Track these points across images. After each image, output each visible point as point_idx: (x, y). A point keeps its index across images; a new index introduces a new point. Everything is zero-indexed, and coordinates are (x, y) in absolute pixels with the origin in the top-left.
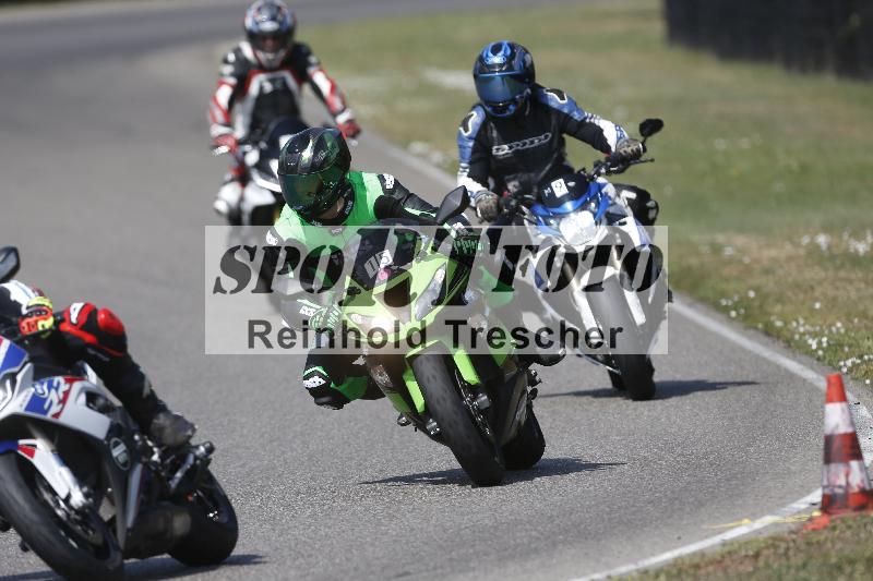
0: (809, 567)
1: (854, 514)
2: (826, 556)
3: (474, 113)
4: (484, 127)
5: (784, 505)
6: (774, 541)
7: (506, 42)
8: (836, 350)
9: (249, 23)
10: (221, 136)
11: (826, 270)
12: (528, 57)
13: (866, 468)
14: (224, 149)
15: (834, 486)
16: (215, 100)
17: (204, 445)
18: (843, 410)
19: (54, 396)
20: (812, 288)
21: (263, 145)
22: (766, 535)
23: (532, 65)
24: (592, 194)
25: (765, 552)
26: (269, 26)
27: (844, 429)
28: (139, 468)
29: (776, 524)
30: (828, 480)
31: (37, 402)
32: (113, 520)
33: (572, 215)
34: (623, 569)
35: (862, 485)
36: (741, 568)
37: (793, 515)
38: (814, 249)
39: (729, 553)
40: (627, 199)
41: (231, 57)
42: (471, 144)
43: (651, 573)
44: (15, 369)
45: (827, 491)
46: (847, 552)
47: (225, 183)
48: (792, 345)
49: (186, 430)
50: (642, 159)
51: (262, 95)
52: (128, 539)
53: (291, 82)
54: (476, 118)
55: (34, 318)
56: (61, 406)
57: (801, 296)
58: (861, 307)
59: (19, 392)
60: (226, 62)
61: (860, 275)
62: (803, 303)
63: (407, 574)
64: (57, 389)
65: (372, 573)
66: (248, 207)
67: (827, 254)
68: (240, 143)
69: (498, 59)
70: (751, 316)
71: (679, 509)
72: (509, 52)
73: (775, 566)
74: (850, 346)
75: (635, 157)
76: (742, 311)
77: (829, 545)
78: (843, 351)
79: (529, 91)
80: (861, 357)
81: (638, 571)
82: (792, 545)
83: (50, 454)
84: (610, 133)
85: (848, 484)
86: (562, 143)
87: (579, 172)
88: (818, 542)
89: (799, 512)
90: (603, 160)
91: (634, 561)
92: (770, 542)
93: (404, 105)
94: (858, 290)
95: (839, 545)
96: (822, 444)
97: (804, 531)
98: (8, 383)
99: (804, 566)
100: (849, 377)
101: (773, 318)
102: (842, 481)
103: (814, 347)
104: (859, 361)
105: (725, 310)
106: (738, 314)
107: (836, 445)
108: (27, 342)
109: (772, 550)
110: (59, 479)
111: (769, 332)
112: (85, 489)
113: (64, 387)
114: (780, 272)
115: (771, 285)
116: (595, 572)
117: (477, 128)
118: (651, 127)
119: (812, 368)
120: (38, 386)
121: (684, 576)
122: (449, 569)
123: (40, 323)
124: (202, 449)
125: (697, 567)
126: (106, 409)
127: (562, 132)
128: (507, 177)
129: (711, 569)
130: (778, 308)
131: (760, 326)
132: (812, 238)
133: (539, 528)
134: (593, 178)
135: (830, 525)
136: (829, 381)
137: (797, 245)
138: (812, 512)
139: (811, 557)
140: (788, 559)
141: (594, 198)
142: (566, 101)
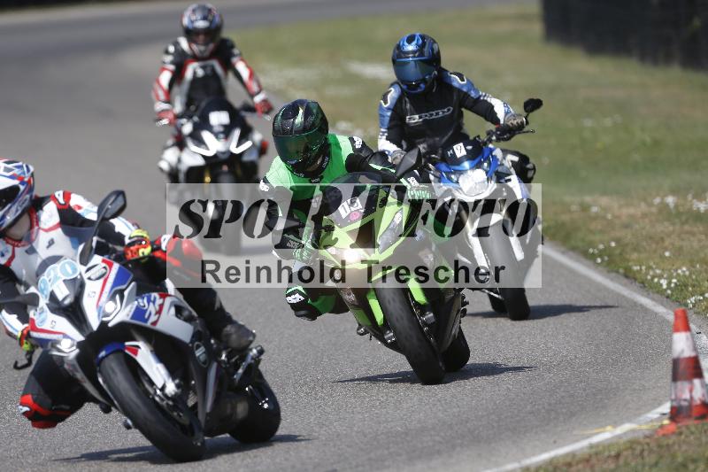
0: (660, 465)
1: (696, 422)
2: (674, 457)
3: (392, 89)
4: (400, 101)
5: (640, 415)
6: (632, 444)
7: (418, 34)
8: (682, 290)
9: (186, 21)
10: (163, 111)
11: (673, 224)
12: (435, 46)
13: (706, 385)
14: (165, 122)
15: (680, 400)
16: (158, 81)
17: (256, 348)
18: (687, 339)
19: (152, 309)
20: (662, 239)
21: (196, 119)
22: (625, 439)
23: (439, 53)
24: (485, 156)
25: (625, 453)
26: (201, 24)
27: (688, 353)
28: (215, 366)
29: (633, 431)
30: (676, 395)
31: (139, 313)
32: (195, 406)
33: (469, 172)
35: (703, 399)
36: (605, 466)
37: (647, 423)
38: (664, 207)
39: (596, 454)
40: (512, 161)
41: (172, 49)
42: (389, 114)
44: (123, 287)
45: (675, 404)
46: (690, 453)
47: (167, 148)
48: (647, 286)
49: (248, 336)
50: (525, 130)
51: (195, 79)
52: (207, 421)
53: (219, 69)
54: (393, 94)
55: (136, 246)
56: (157, 316)
57: (654, 246)
58: (702, 255)
59: (127, 305)
60: (167, 52)
61: (701, 228)
62: (655, 251)
64: (154, 302)
66: (184, 167)
67: (674, 212)
68: (178, 117)
69: (411, 47)
70: (614, 262)
71: (554, 418)
72: (420, 41)
73: (633, 464)
74: (693, 286)
75: (519, 128)
76: (606, 258)
77: (676, 447)
78: (687, 290)
79: (436, 73)
80: (702, 295)
82: (646, 447)
83: (149, 353)
84: (500, 109)
85: (692, 398)
86: (461, 115)
87: (475, 138)
88: (668, 445)
89: (652, 421)
90: (494, 130)
91: (519, 461)
92: (628, 445)
94: (700, 241)
95: (684, 447)
96: (670, 366)
97: (656, 436)
98: (118, 297)
99: (656, 464)
100: (692, 311)
101: (630, 264)
102: (686, 395)
103: (665, 287)
104: (701, 298)
105: (592, 257)
106: (603, 260)
107: (682, 366)
108: (130, 266)
109: (630, 452)
110: (156, 372)
111: (629, 276)
112: (177, 381)
113: (159, 301)
114: (637, 227)
115: (629, 237)
117: (394, 101)
118: (533, 105)
119: (662, 305)
120: (140, 300)
122: (368, 467)
123: (141, 251)
124: (255, 351)
125: (569, 465)
126: (189, 319)
127: (461, 106)
128: (418, 141)
129: (580, 466)
130: (635, 256)
131: (621, 271)
132: (662, 199)
133: (442, 434)
134: (485, 144)
135: (677, 431)
136: (676, 315)
137: (650, 205)
138: (662, 420)
139: (661, 457)
140: (643, 458)
141: (487, 159)
142: (465, 82)
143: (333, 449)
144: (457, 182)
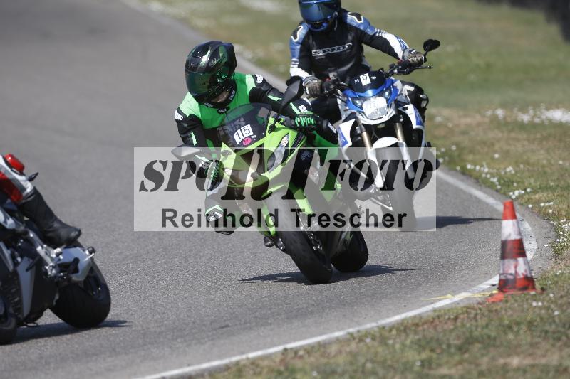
0: (490, 327)
1: (520, 292)
2: (501, 319)
3: (302, 27)
4: (307, 37)
5: (474, 285)
6: (467, 309)
8: (509, 185)
11: (502, 132)
13: (528, 262)
15: (507, 274)
18: (514, 225)
20: (493, 144)
22: (462, 305)
24: (387, 86)
25: (461, 316)
27: (514, 237)
29: (468, 298)
30: (504, 270)
33: (372, 98)
34: (369, 326)
35: (525, 274)
36: (446, 326)
37: (479, 292)
38: (495, 118)
39: (438, 317)
40: (408, 91)
42: (299, 47)
43: (387, 328)
45: (503, 277)
46: (515, 317)
48: (479, 181)
54: (302, 32)
57: (486, 149)
58: (525, 158)
61: (525, 136)
62: (487, 154)
63: (227, 326)
65: (204, 325)
67: (503, 122)
70: (453, 162)
71: (405, 287)
73: (468, 325)
74: (518, 183)
76: (447, 158)
77: (503, 312)
78: (513, 185)
79: (337, 13)
80: (525, 190)
81: (378, 327)
82: (479, 312)
85: (516, 272)
86: (361, 50)
87: (379, 70)
88: (496, 311)
89: (484, 291)
90: (396, 64)
91: (376, 321)
92: (465, 309)
93: (227, 20)
94: (523, 146)
95: (510, 312)
96: (499, 246)
97: (487, 303)
99: (487, 326)
100: (517, 202)
101: (466, 163)
102: (512, 271)
103: (495, 183)
104: (523, 192)
106: (445, 161)
107: (509, 247)
109: (466, 315)
111: (465, 173)
114: (472, 133)
115: (467, 142)
116: (349, 327)
117: (303, 37)
118: (431, 45)
119: (493, 196)
121: (408, 331)
122: (254, 324)
125: (417, 325)
127: (361, 42)
129: (425, 326)
130: (470, 157)
131: (458, 168)
132: (494, 111)
133: (314, 298)
134: (388, 75)
135: (505, 299)
136: (505, 206)
137: (484, 116)
138: (492, 291)
139: (492, 320)
140: (476, 321)
141: (388, 89)
142: (362, 22)
143: (226, 309)
144: (361, 108)
